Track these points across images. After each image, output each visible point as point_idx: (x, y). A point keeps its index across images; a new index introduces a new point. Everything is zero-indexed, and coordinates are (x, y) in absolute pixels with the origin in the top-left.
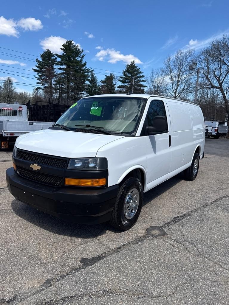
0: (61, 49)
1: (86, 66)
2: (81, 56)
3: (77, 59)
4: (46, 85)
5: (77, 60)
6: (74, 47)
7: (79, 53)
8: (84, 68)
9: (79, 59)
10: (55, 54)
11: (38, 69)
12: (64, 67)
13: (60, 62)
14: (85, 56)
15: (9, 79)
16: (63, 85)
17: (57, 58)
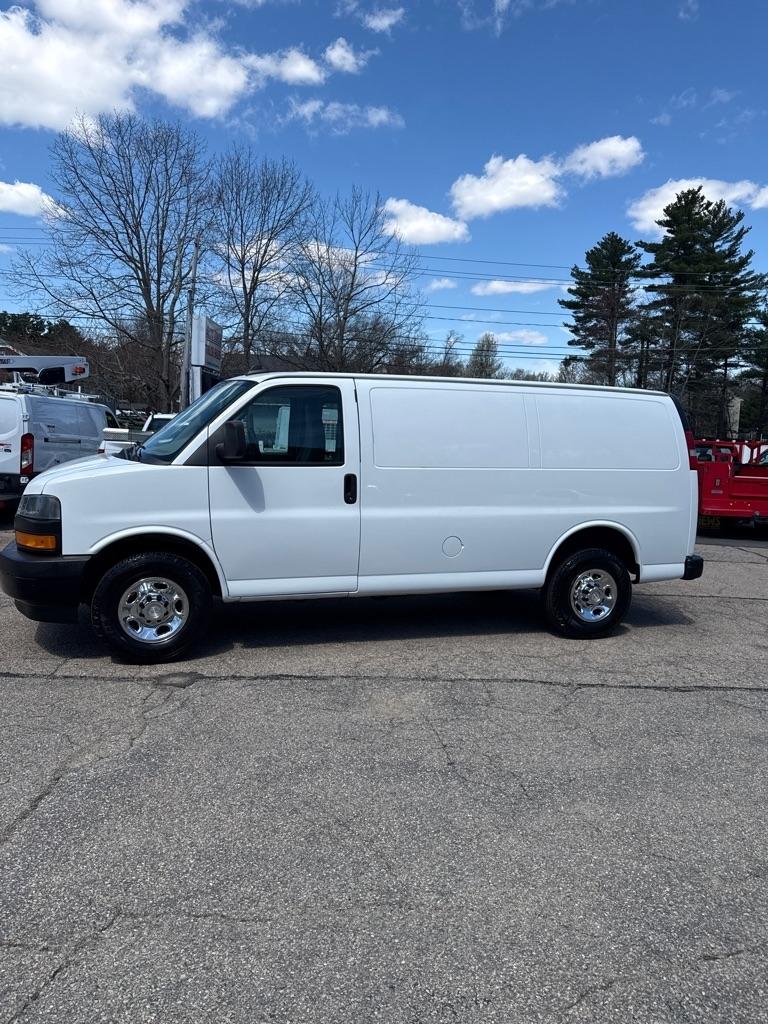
0: (660, 223)
1: (748, 268)
2: (732, 234)
3: (718, 246)
4: (597, 347)
5: (717, 250)
6: (707, 208)
7: (727, 224)
8: (743, 273)
9: (726, 246)
10: (637, 244)
11: (574, 298)
12: (665, 280)
13: (651, 266)
14: (746, 232)
15: (487, 337)
16: (652, 343)
17: (639, 256)
